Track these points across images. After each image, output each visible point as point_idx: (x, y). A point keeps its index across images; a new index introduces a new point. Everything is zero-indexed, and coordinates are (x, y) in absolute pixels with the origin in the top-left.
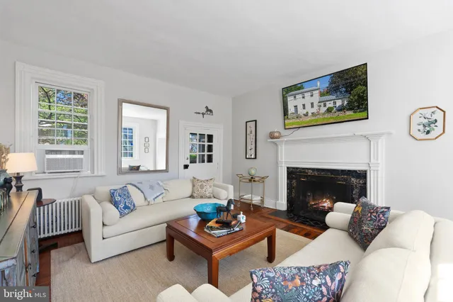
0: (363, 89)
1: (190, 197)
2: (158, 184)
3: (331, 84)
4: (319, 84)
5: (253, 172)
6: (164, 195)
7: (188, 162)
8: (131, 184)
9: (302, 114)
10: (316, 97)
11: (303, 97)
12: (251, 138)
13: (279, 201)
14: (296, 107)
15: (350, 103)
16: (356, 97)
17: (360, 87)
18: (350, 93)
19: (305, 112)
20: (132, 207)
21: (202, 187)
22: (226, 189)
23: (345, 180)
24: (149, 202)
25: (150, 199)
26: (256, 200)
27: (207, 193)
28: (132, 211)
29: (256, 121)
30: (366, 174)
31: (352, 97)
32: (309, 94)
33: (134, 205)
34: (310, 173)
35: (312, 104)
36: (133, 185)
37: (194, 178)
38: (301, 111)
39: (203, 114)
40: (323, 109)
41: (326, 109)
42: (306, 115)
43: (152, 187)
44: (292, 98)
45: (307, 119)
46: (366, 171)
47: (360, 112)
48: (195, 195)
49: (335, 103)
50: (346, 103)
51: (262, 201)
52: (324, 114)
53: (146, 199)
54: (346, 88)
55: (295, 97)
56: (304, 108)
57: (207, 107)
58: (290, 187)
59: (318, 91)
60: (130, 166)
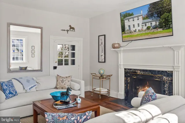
0: (168, 15)
1: (55, 88)
2: (33, 79)
3: (149, 12)
4: (142, 12)
5: (102, 72)
6: (37, 86)
7: (56, 65)
8: (14, 79)
9: (133, 31)
10: (141, 21)
11: (133, 20)
12: (102, 47)
13: (120, 92)
14: (129, 26)
15: (160, 24)
16: (164, 20)
17: (166, 13)
18: (160, 18)
19: (134, 29)
20: (14, 93)
21: (62, 81)
22: (79, 83)
23: (160, 78)
24: (26, 90)
25: (27, 88)
26: (104, 91)
27: (66, 85)
28: (14, 95)
29: (105, 35)
30: (172, 73)
31: (161, 20)
32: (137, 18)
33: (16, 92)
34: (139, 72)
35: (138, 24)
36: (16, 79)
37: (58, 75)
38: (132, 29)
39: (68, 31)
40: (145, 28)
41: (146, 27)
42: (135, 31)
43: (28, 81)
44: (127, 21)
45: (136, 34)
46: (172, 72)
47: (166, 29)
48: (58, 87)
49: (151, 24)
50: (158, 23)
51: (109, 92)
52: (145, 30)
53: (24, 89)
54: (158, 14)
55: (129, 20)
56: (134, 27)
57: (70, 26)
58: (126, 83)
59: (141, 17)
60: (20, 67)
